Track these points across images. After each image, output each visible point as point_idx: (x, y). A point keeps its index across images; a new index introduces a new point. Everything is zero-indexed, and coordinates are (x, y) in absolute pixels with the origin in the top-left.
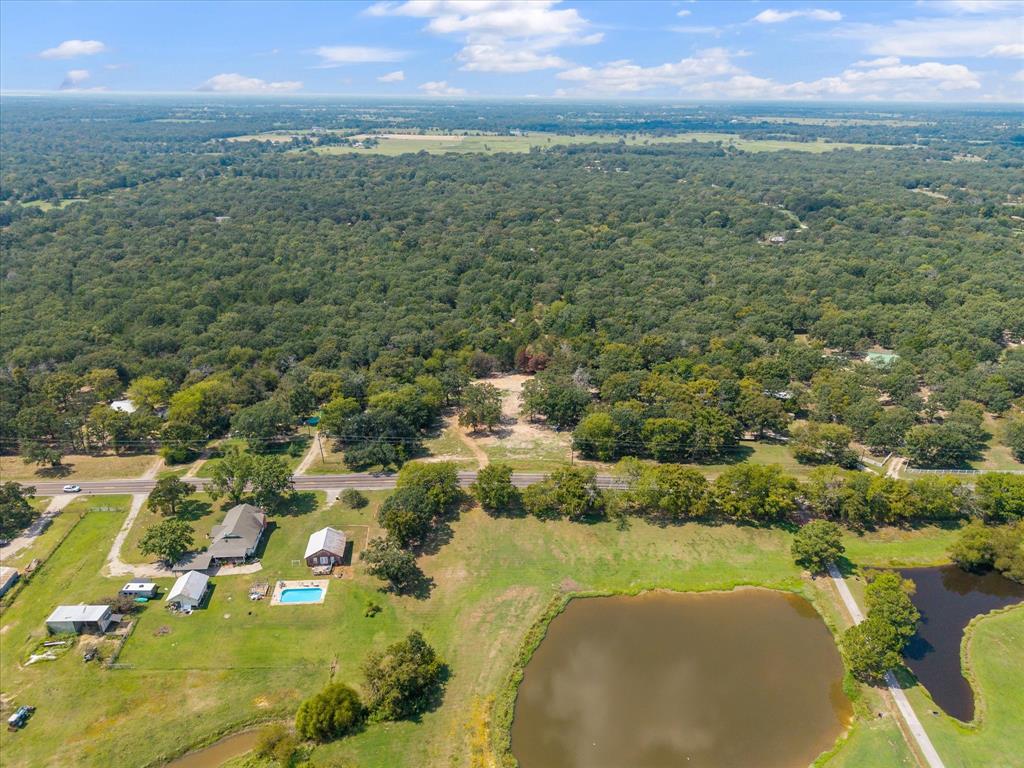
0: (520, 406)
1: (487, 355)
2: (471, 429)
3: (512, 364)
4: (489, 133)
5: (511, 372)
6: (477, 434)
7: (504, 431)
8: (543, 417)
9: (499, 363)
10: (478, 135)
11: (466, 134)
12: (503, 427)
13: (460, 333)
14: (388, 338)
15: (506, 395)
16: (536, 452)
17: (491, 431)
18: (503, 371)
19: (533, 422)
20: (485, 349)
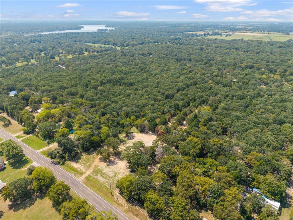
4: (280, 33)
10: (274, 34)
11: (269, 33)
17: (109, 160)
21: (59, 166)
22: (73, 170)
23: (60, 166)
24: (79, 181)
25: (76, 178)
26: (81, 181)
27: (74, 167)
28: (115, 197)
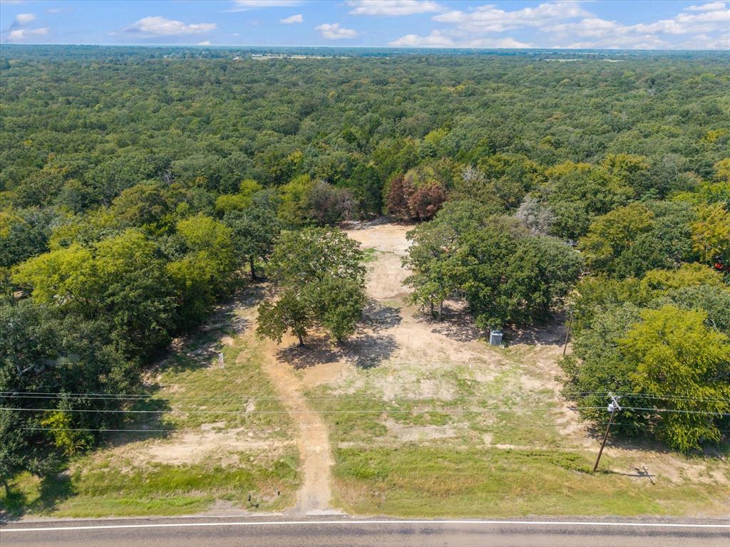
0: (406, 282)
1: (335, 190)
2: (289, 340)
3: (379, 206)
5: (376, 221)
6: (308, 352)
7: (372, 343)
8: (457, 306)
9: (356, 202)
12: (370, 332)
13: (289, 158)
14: (167, 165)
15: (370, 259)
16: (469, 416)
17: (342, 343)
18: (362, 219)
19: (435, 317)
20: (331, 181)
21: (26, 519)
22: (191, 484)
23: (48, 519)
24: (320, 517)
25: (276, 514)
26: (337, 512)
27: (176, 463)
28: (616, 470)
